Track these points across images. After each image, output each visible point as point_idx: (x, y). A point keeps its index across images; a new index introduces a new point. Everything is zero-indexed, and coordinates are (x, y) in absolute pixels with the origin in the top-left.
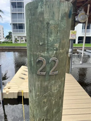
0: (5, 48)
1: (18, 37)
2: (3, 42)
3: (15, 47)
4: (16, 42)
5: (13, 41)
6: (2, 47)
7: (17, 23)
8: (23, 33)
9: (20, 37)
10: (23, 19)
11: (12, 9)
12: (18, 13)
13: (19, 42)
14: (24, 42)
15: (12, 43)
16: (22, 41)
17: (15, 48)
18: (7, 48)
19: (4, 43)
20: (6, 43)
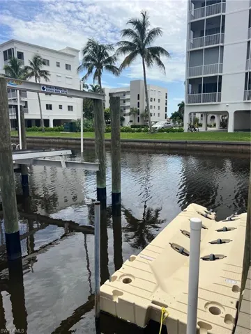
0: (160, 144)
1: (202, 116)
2: (161, 130)
3: (186, 143)
4: (192, 129)
5: (186, 128)
6: (154, 142)
7: (201, 76)
8: (217, 103)
9: (207, 113)
10: (219, 63)
11: (192, 41)
12: (205, 49)
13: (202, 129)
14: (217, 128)
15: (181, 131)
16: (211, 126)
17: (188, 145)
18: (167, 145)
19: (163, 131)
20: (168, 131)
